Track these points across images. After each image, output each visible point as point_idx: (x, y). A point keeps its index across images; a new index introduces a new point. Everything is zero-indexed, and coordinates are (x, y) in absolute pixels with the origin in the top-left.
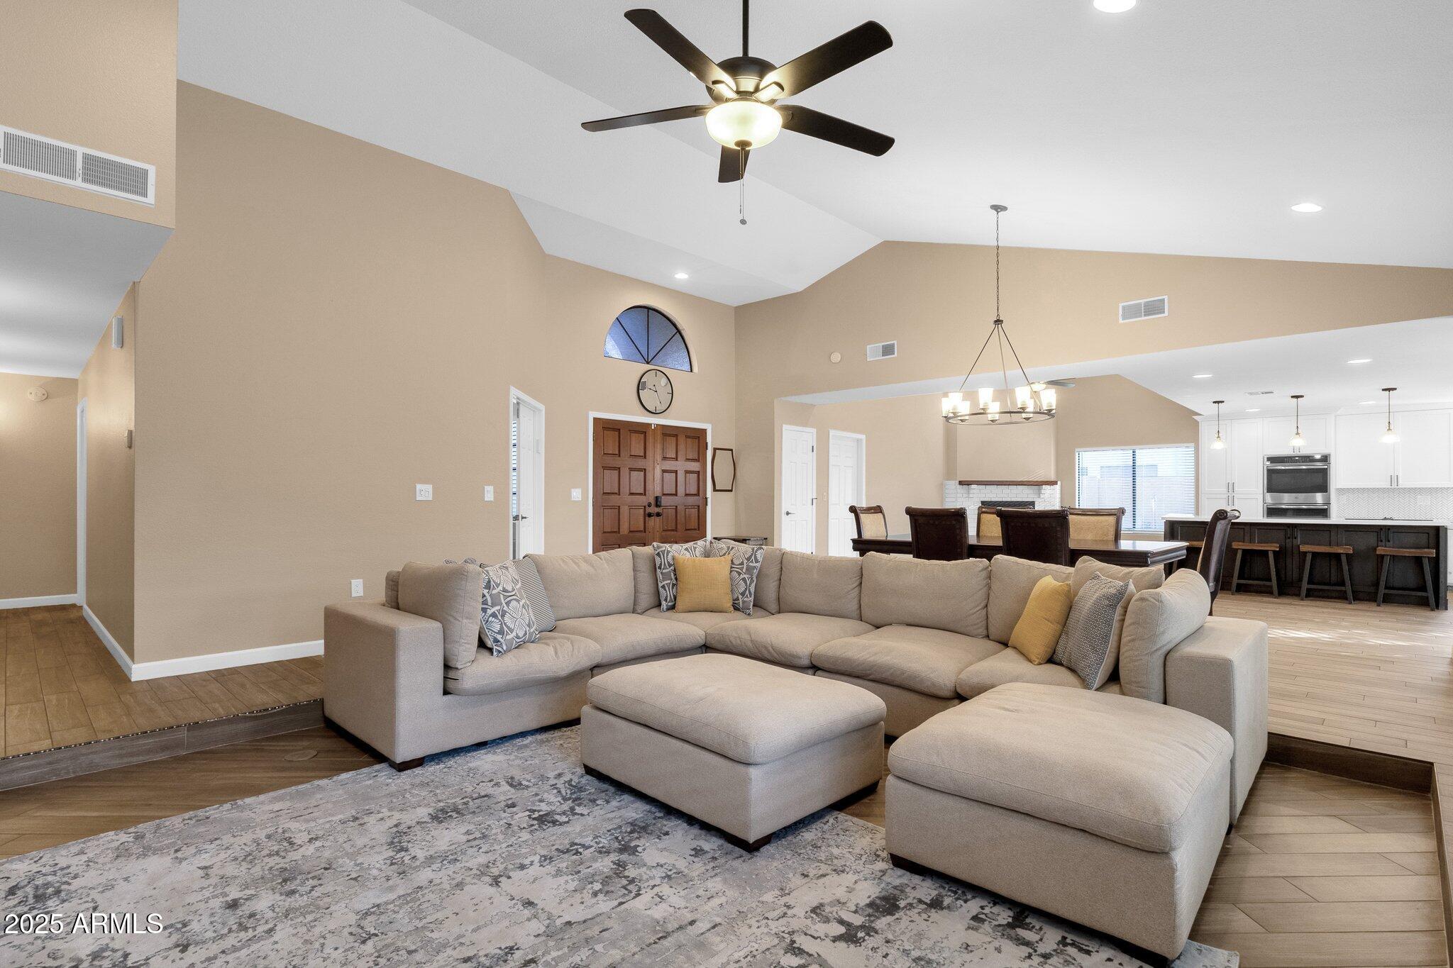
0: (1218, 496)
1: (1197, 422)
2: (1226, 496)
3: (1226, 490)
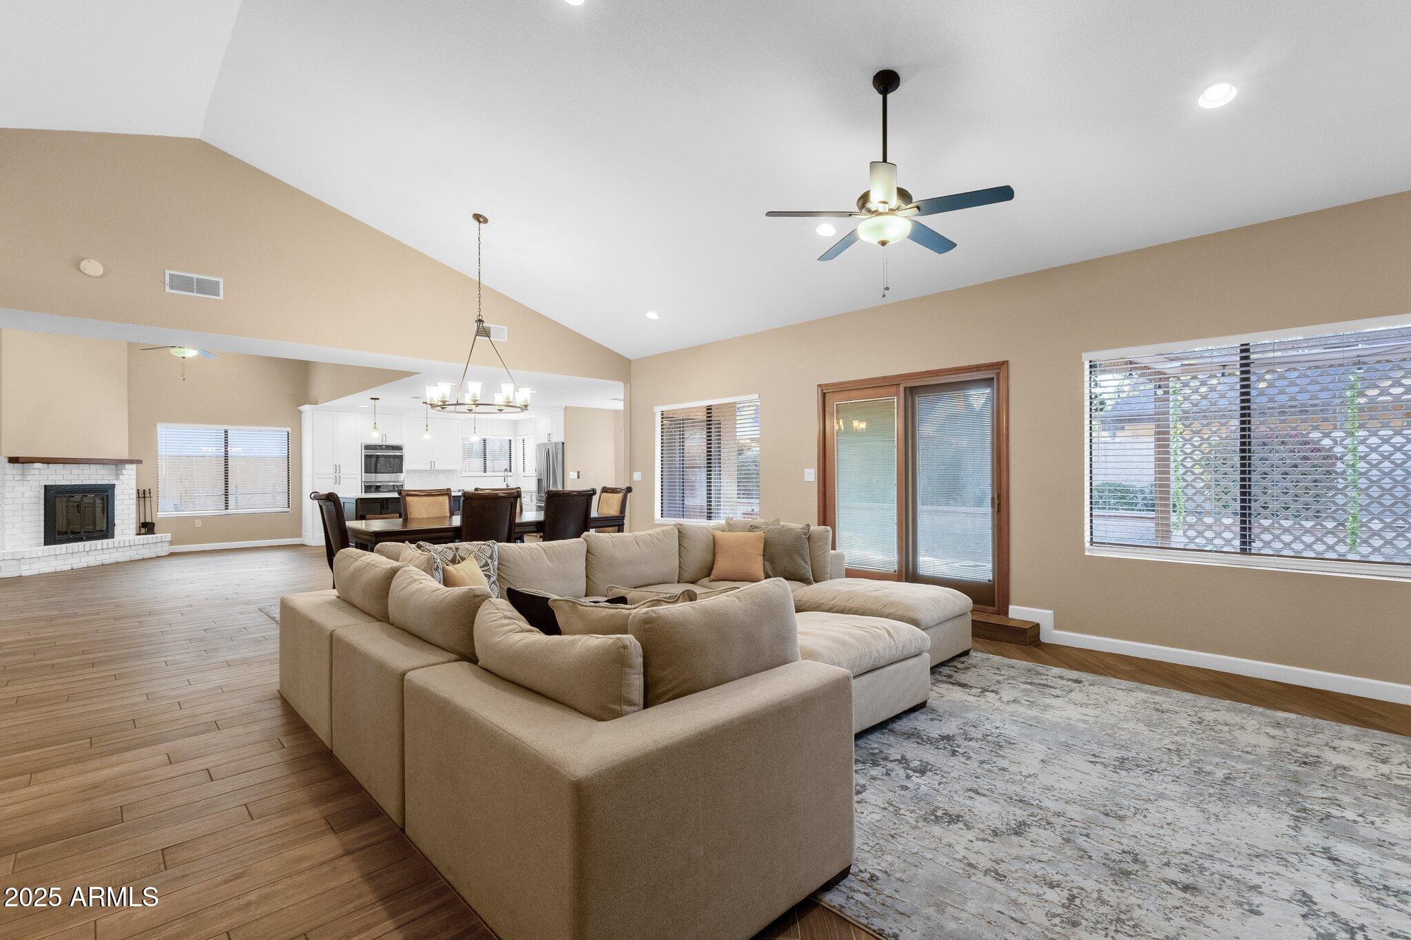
0: (327, 476)
2: (333, 476)
3: (333, 471)
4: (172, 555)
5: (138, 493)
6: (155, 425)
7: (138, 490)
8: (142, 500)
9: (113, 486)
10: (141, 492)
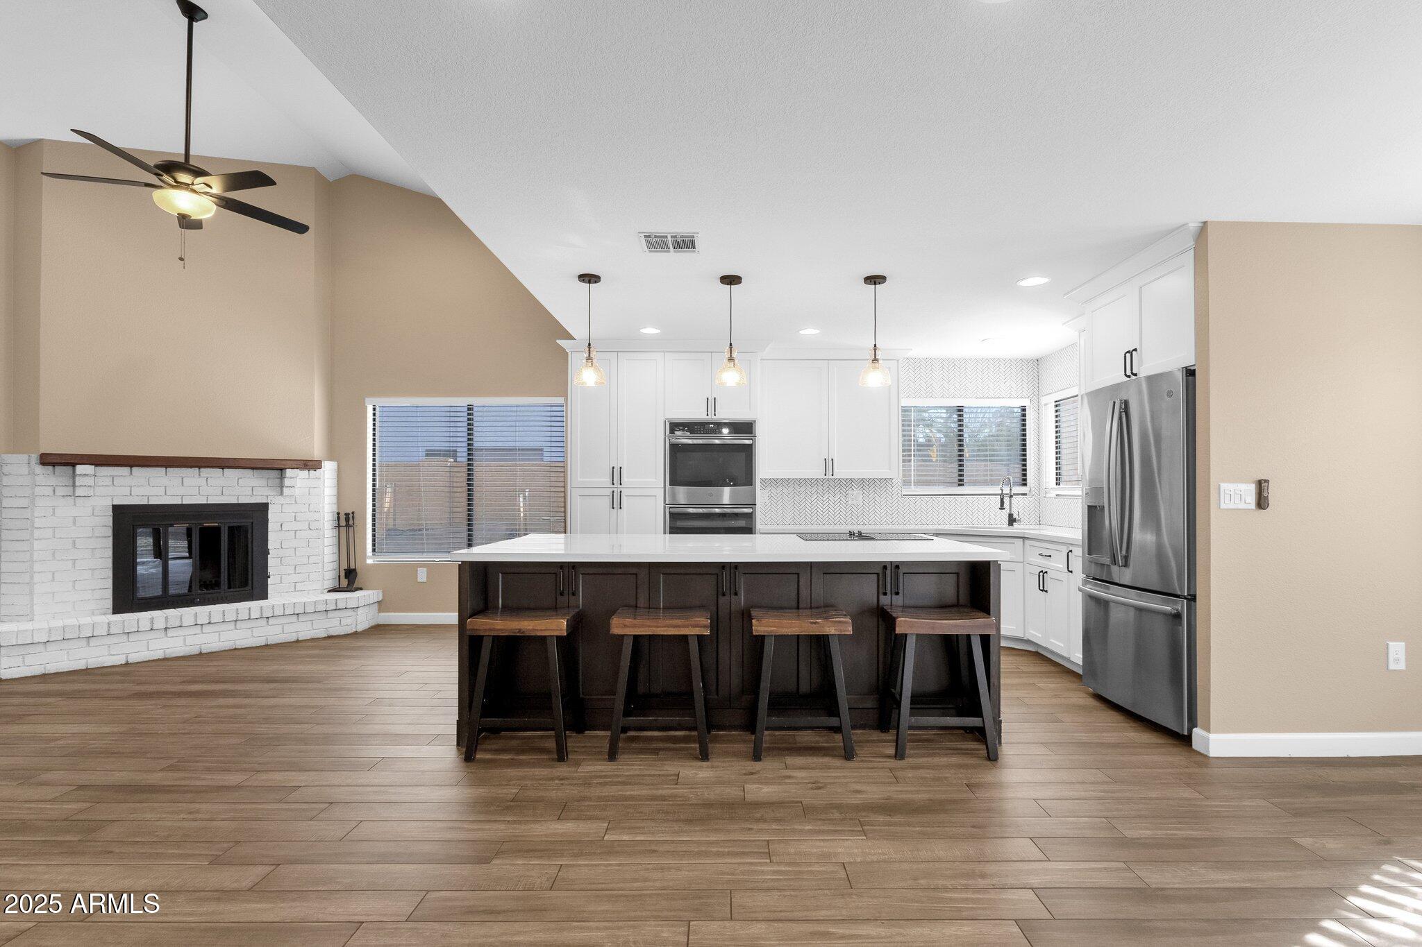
0: (597, 492)
1: (564, 355)
2: (609, 492)
3: (609, 480)
4: (378, 630)
5: (338, 518)
6: (364, 399)
7: (338, 514)
8: (343, 530)
9: (264, 508)
10: (343, 518)
